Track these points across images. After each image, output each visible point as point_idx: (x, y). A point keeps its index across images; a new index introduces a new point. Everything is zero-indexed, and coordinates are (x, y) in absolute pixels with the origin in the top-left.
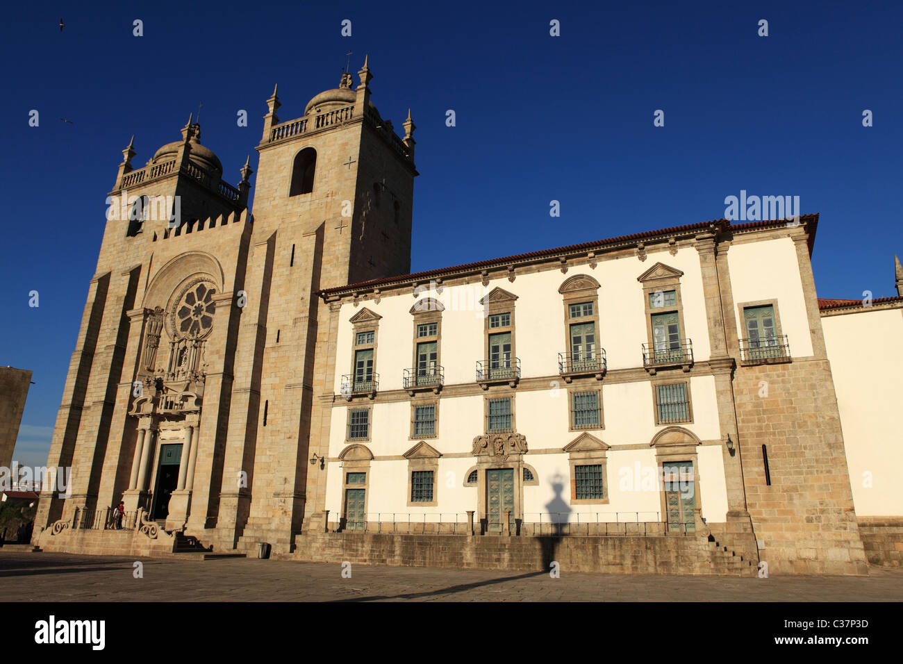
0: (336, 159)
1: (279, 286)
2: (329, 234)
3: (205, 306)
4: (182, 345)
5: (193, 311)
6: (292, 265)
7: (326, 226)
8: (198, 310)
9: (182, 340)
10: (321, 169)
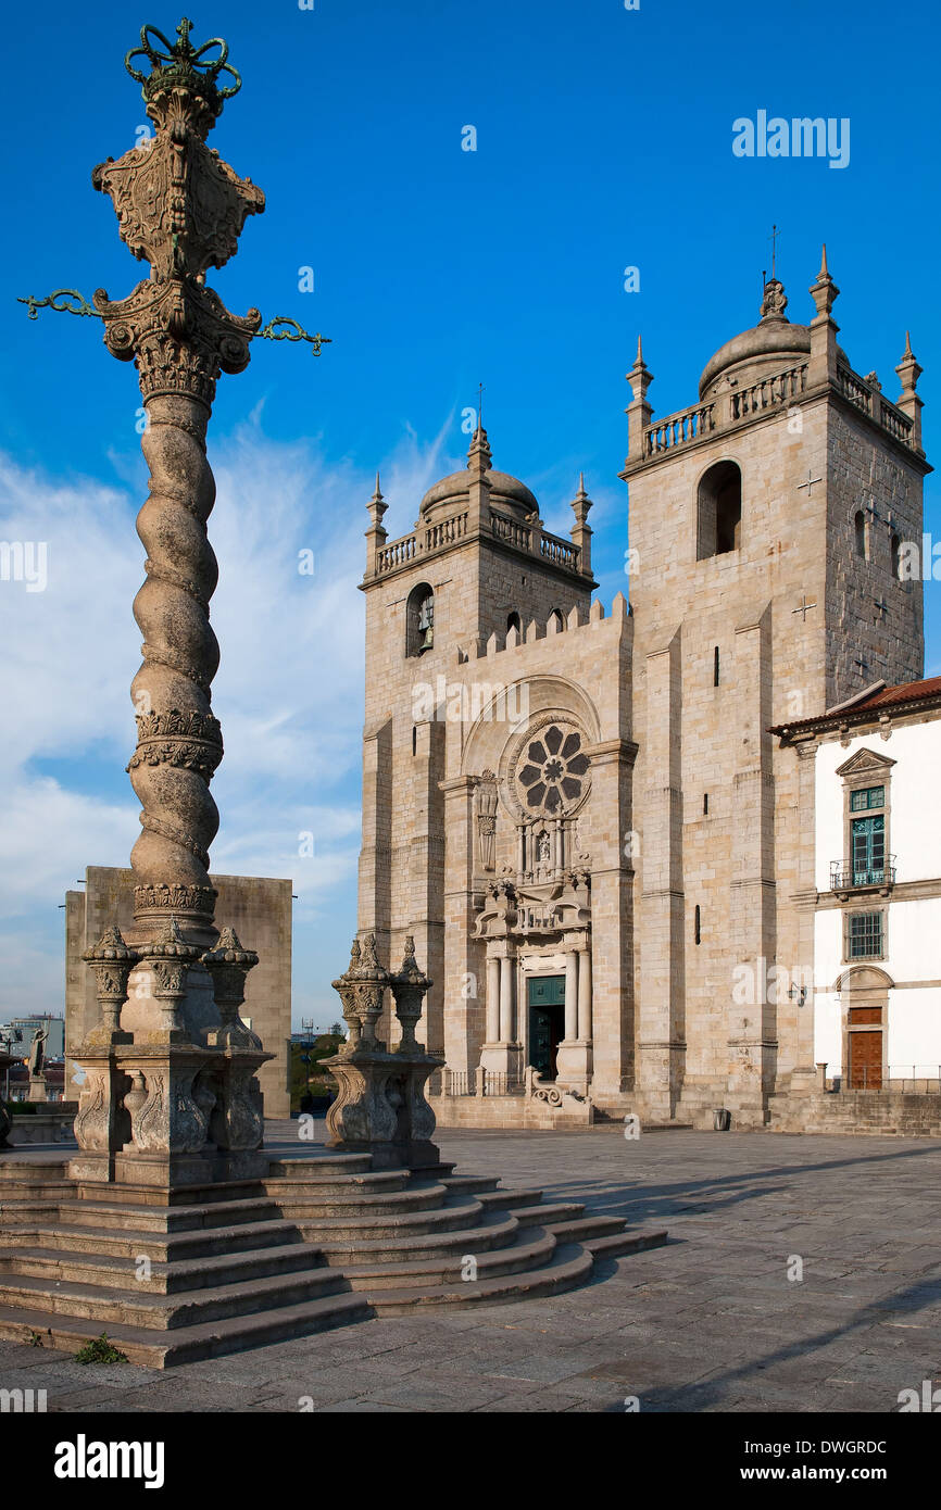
0: (781, 478)
1: (697, 722)
2: (783, 622)
3: (564, 763)
4: (537, 828)
5: (546, 772)
6: (716, 684)
7: (774, 610)
8: (554, 771)
9: (538, 820)
10: (753, 501)
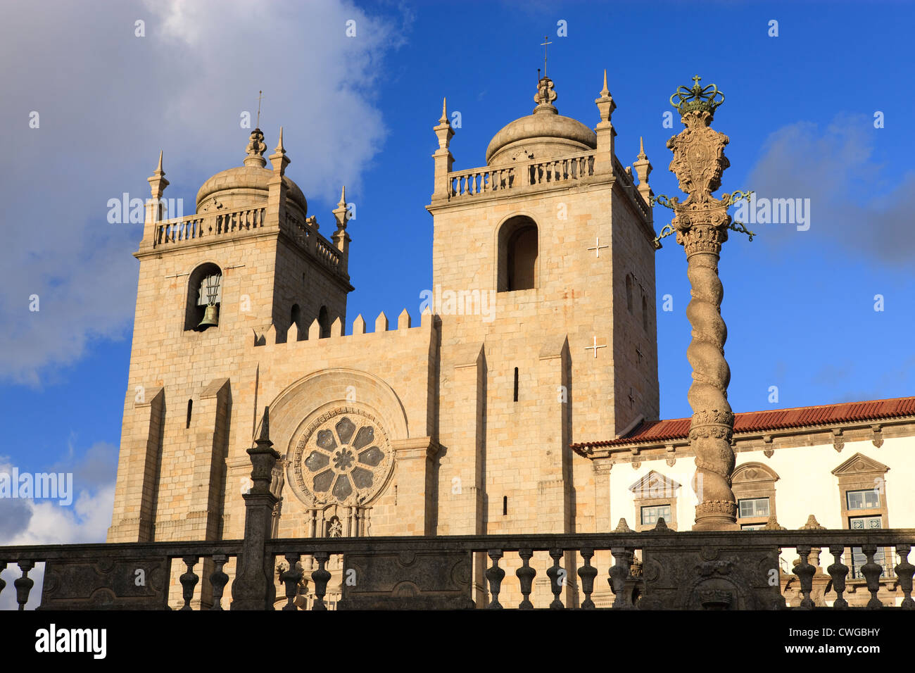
0: (573, 239)
1: (498, 431)
2: (576, 357)
3: (355, 453)
4: (329, 514)
5: (334, 460)
6: (516, 399)
7: (572, 345)
8: (343, 460)
9: (330, 506)
10: (548, 253)
